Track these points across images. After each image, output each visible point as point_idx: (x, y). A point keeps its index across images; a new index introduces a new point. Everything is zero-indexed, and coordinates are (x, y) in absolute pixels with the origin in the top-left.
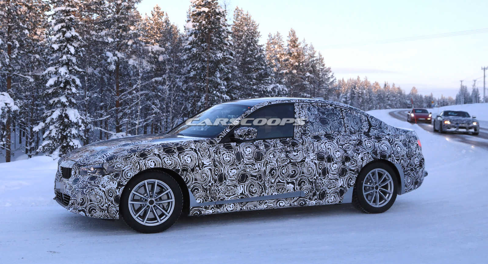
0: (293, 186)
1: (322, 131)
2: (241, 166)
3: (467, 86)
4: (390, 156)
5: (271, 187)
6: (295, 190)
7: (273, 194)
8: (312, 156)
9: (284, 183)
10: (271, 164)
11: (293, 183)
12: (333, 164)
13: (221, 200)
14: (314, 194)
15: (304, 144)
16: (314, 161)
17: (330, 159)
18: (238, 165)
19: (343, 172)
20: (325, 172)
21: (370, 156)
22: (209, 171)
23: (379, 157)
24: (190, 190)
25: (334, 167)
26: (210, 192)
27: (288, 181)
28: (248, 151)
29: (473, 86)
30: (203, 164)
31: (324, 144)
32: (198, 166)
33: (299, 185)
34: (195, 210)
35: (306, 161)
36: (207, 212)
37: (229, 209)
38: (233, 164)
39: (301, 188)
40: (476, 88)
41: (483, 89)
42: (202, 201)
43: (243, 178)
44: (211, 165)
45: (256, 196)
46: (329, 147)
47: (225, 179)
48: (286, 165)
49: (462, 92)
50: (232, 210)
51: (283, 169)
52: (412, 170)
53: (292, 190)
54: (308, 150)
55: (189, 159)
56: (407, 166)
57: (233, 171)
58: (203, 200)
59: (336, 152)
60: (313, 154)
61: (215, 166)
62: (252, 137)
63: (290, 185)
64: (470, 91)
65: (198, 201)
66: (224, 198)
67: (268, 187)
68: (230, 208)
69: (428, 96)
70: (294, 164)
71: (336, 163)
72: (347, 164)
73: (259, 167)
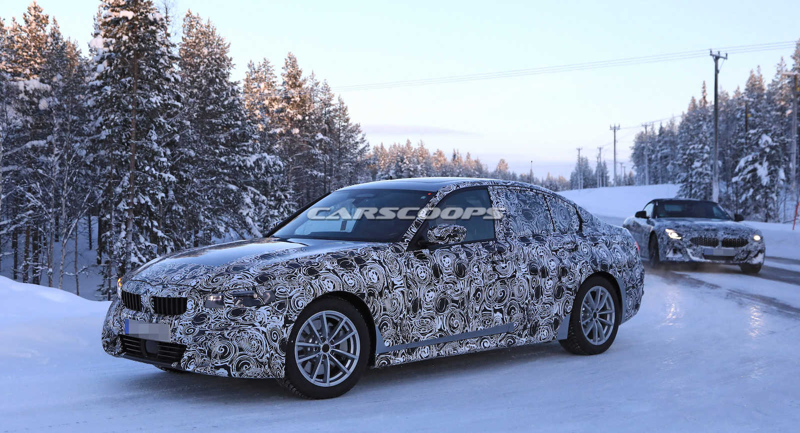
0: (501, 315)
1: (528, 229)
2: (440, 286)
3: (588, 159)
4: (611, 267)
5: (476, 317)
6: (504, 322)
7: (479, 329)
8: (524, 267)
9: (491, 311)
10: (476, 281)
11: (501, 311)
12: (548, 280)
13: (416, 340)
14: (525, 328)
15: (512, 249)
16: (526, 276)
17: (544, 273)
18: (437, 284)
19: (559, 293)
20: (538, 292)
21: (589, 266)
22: (401, 295)
23: (599, 269)
24: (377, 326)
25: (549, 285)
26: (401, 329)
27: (495, 308)
28: (447, 262)
29: (598, 158)
30: (394, 285)
31: (535, 249)
32: (387, 288)
33: (509, 313)
34: (382, 358)
35: (517, 277)
36: (397, 361)
37: (424, 355)
38: (430, 284)
39: (511, 318)
40: (602, 161)
41: (613, 163)
42: (391, 343)
43: (442, 305)
44: (403, 285)
45: (457, 332)
46: (542, 254)
47: (421, 308)
48: (494, 283)
49: (580, 168)
50: (427, 357)
51: (491, 289)
52: (633, 287)
53: (501, 322)
54: (517, 259)
55: (375, 277)
56: (629, 282)
57: (431, 294)
58: (392, 341)
59: (550, 261)
60: (524, 265)
61: (408, 287)
62: (459, 240)
63: (498, 313)
64: (593, 167)
65: (387, 344)
66: (419, 338)
67: (472, 318)
68: (424, 353)
69: (525, 176)
70: (503, 282)
71: (551, 279)
72: (564, 279)
73: (462, 286)
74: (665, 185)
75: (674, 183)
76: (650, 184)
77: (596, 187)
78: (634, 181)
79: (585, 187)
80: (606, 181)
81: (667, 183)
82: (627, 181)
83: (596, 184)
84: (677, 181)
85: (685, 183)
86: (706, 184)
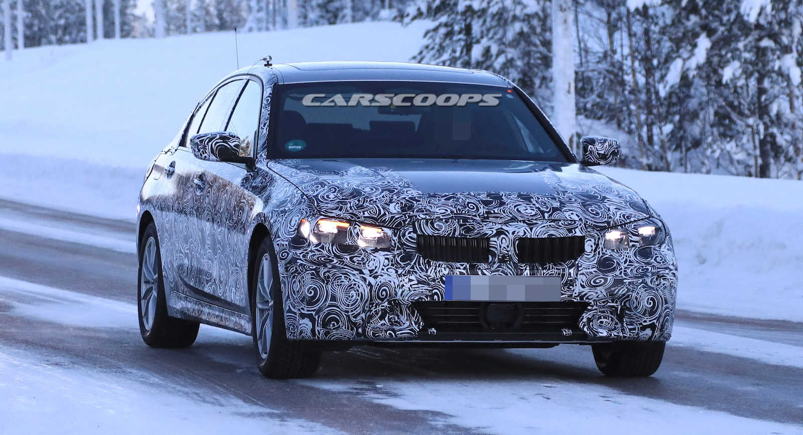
74: (368, 25)
75: (401, 16)
76: (304, 20)
77: (83, 41)
78: (244, 14)
79: (33, 40)
80: (123, 13)
81: (375, 17)
82: (213, 10)
83: (82, 23)
84: (411, 10)
85: (444, 19)
86: (528, 18)
